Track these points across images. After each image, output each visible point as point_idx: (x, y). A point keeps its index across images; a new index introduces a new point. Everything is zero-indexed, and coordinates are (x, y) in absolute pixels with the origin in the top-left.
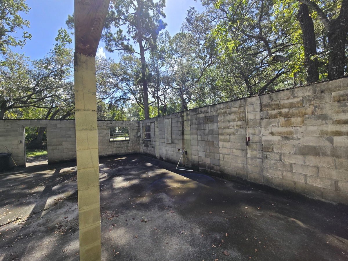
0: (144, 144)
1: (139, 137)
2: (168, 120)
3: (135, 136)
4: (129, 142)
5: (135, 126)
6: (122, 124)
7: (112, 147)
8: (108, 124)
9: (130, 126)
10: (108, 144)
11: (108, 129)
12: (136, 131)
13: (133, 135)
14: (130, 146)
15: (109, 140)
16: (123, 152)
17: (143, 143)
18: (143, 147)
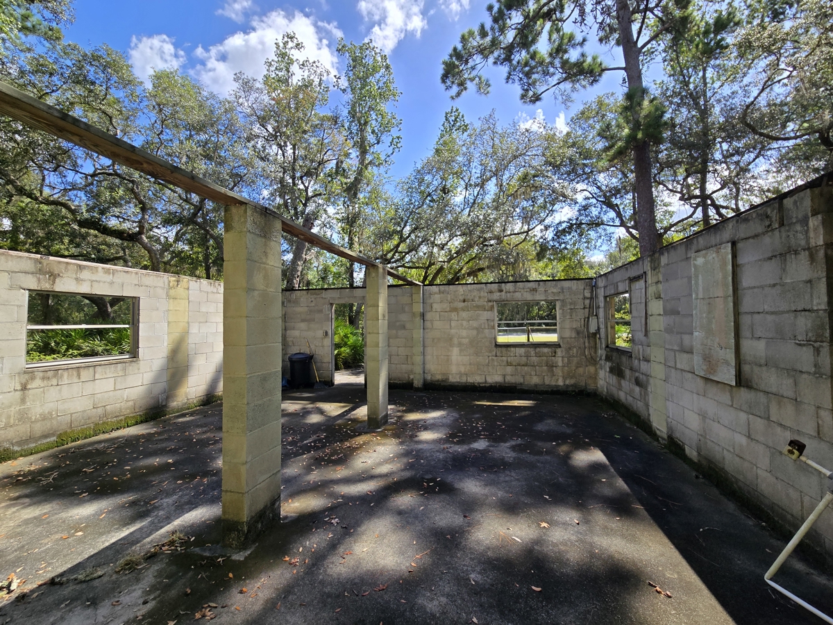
0: (608, 364)
1: (594, 334)
2: (712, 255)
3: (578, 333)
4: (559, 351)
5: (582, 296)
6: (535, 290)
7: (503, 361)
8: (491, 292)
9: (561, 297)
10: (490, 352)
11: (492, 308)
12: (582, 314)
13: (572, 329)
14: (560, 364)
15: (495, 338)
16: (535, 380)
17: (608, 358)
18: (607, 374)
